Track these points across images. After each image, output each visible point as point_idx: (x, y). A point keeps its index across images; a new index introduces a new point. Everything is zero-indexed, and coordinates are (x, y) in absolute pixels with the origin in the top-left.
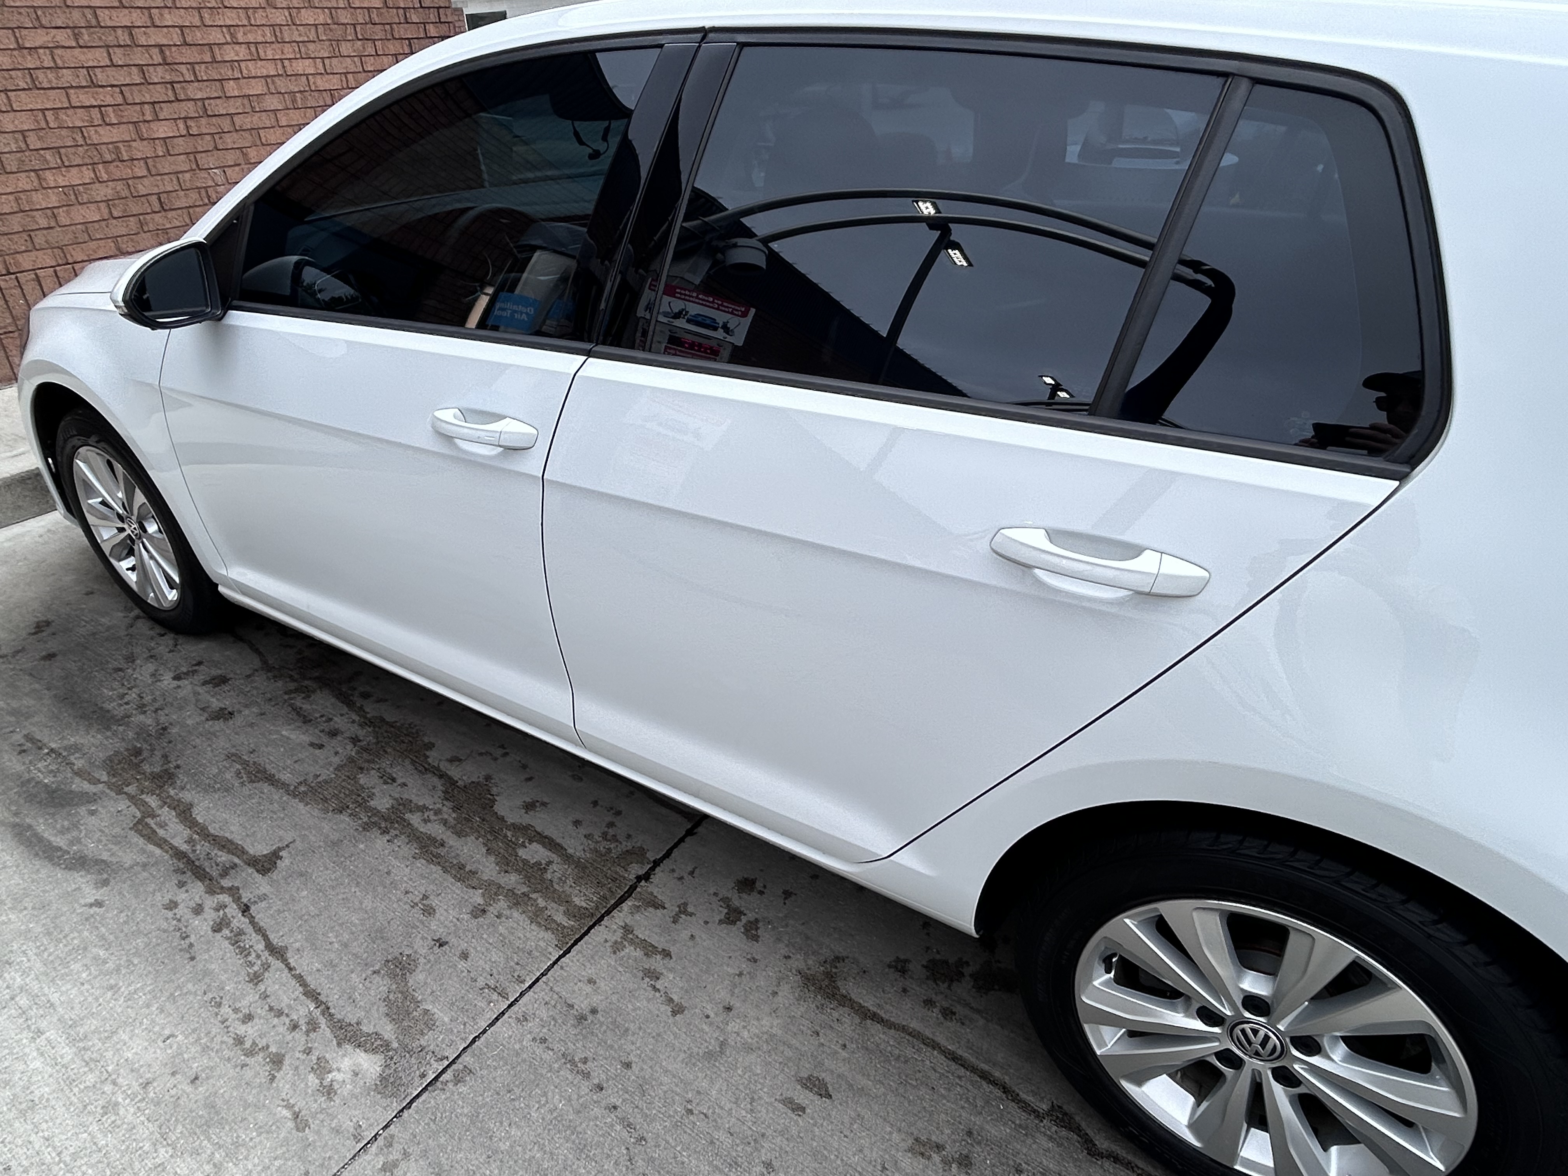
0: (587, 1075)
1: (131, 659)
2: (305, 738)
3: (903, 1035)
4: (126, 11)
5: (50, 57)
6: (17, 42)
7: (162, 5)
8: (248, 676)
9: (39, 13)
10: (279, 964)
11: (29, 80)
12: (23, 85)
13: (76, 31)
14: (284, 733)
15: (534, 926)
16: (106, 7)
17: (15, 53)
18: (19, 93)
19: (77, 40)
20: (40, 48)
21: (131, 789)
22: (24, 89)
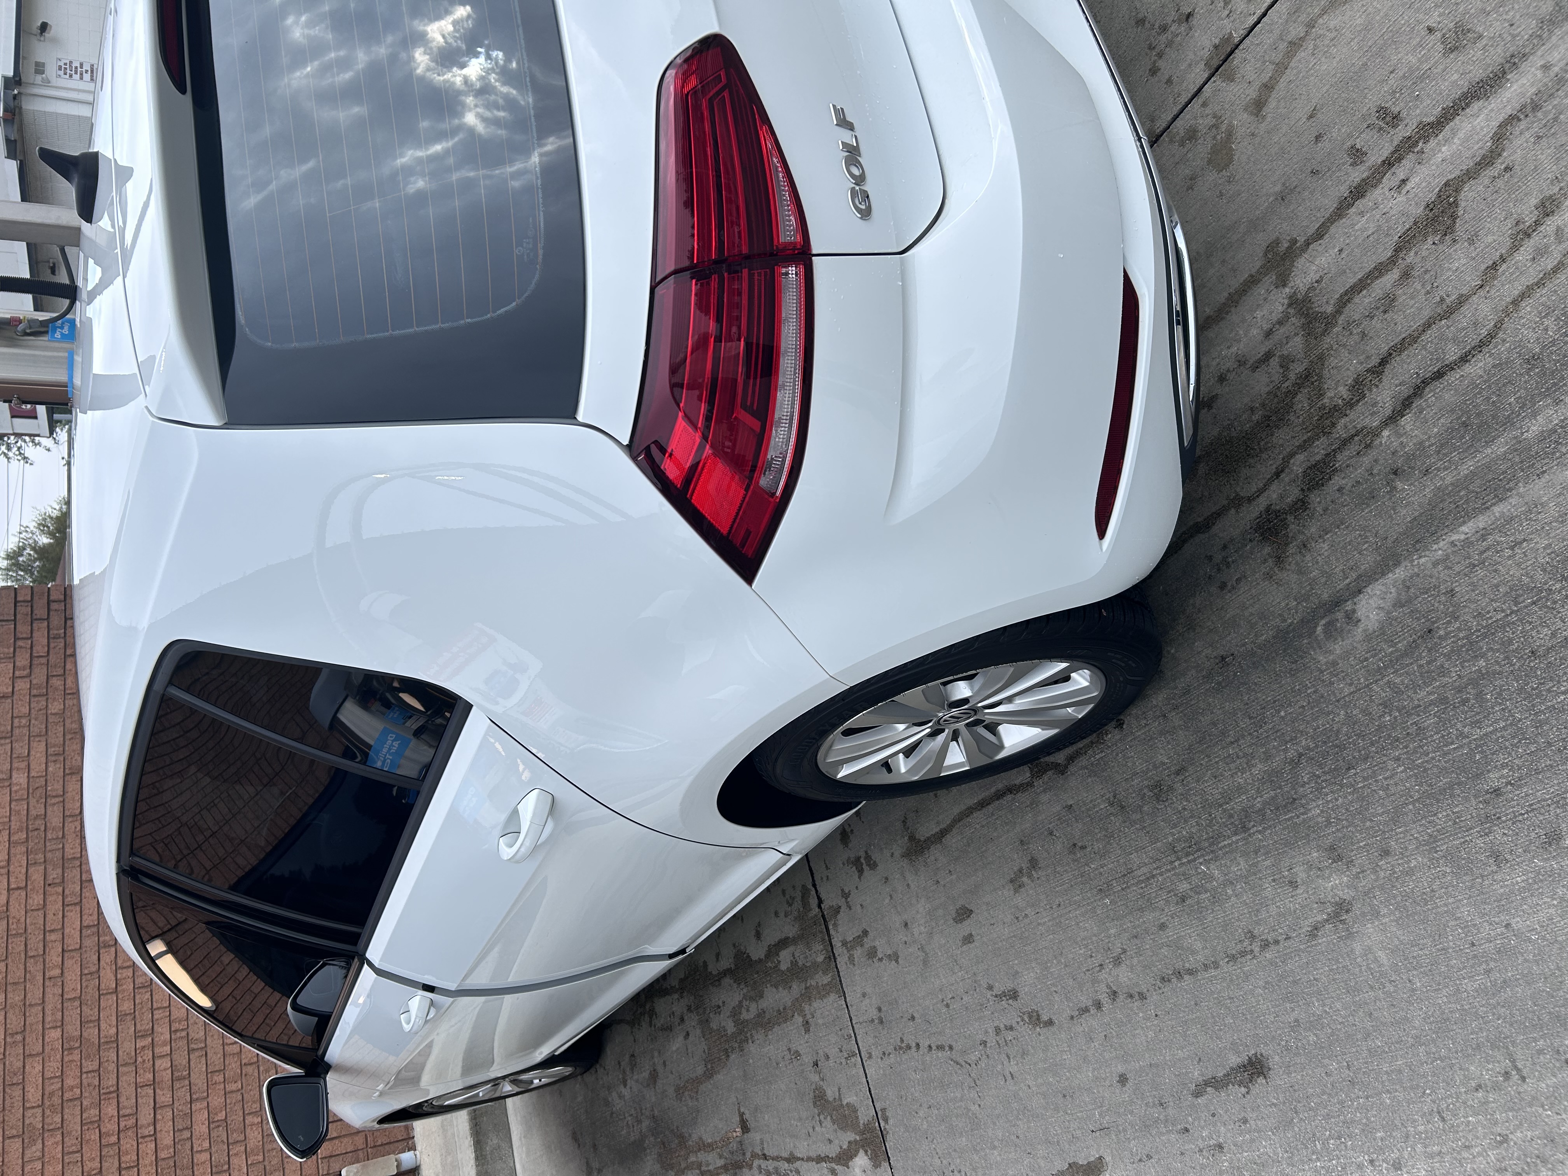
0: (909, 1047)
1: (607, 1103)
2: (681, 1038)
3: (958, 826)
4: (84, 900)
5: (125, 970)
6: (111, 993)
7: (79, 869)
8: (635, 1041)
9: (86, 972)
10: (798, 1163)
11: (143, 990)
12: (148, 995)
13: (102, 945)
14: (674, 1048)
15: (825, 1001)
16: (81, 917)
17: (120, 996)
18: (154, 1000)
19: (109, 946)
20: (116, 976)
21: (683, 1165)
22: (151, 995)
